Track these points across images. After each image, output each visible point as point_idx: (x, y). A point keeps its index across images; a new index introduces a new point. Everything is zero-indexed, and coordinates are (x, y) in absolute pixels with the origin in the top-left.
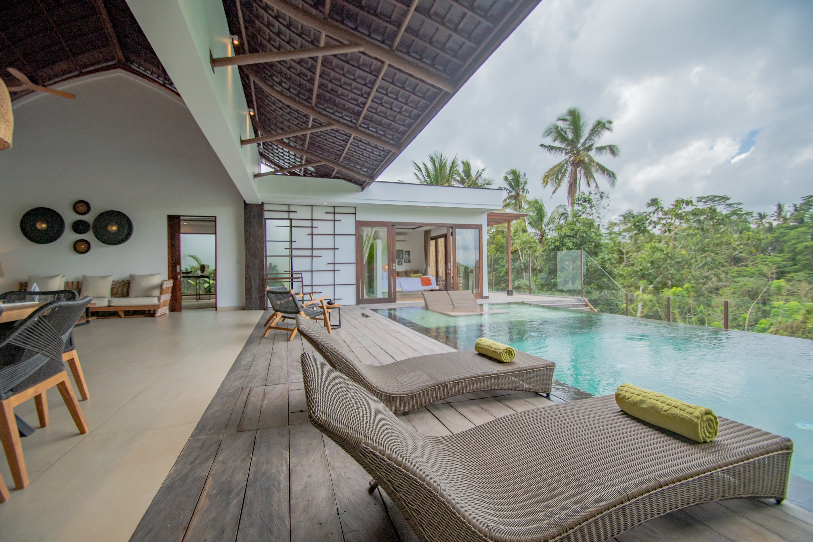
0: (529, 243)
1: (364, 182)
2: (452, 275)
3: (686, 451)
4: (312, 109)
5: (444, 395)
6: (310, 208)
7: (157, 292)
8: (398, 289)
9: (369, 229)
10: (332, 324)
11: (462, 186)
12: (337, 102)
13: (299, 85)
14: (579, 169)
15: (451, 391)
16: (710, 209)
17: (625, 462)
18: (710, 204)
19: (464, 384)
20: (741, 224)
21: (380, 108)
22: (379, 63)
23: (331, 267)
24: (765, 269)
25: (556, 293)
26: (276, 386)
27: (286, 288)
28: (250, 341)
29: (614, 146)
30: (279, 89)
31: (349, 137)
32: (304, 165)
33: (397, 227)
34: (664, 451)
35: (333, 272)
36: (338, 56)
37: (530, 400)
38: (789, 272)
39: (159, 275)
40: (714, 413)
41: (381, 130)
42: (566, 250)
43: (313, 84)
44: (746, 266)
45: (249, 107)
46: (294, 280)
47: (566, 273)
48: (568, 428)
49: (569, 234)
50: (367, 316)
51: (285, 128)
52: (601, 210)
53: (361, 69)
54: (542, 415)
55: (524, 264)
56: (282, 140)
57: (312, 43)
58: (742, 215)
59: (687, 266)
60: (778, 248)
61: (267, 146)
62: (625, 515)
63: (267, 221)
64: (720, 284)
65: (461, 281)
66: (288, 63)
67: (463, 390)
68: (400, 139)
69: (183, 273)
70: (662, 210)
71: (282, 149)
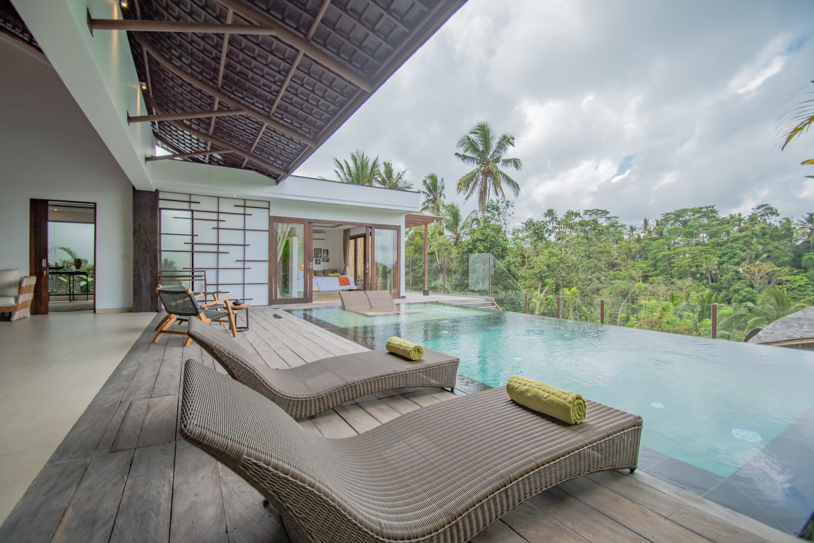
0: (445, 246)
1: (279, 175)
2: (370, 275)
3: (561, 433)
4: (218, 91)
5: (353, 395)
6: (216, 199)
7: (14, 291)
8: (315, 288)
9: (285, 225)
10: (238, 326)
11: (383, 187)
12: (247, 87)
13: (202, 63)
14: (489, 178)
15: (360, 391)
16: (593, 220)
17: (510, 448)
18: (594, 217)
19: (373, 383)
20: (617, 234)
21: (295, 99)
22: (294, 51)
23: (240, 265)
24: (634, 273)
25: (468, 293)
26: (164, 397)
27: (184, 288)
28: (136, 348)
29: (518, 160)
30: (179, 64)
31: (262, 126)
32: (209, 151)
33: (314, 224)
34: (543, 435)
35: (242, 270)
36: (248, 37)
37: (437, 395)
38: (652, 276)
39: (17, 271)
40: (583, 398)
41: (296, 122)
42: (477, 253)
43: (219, 64)
44: (620, 270)
45: (141, 80)
46: (195, 278)
47: (477, 274)
48: (465, 420)
49: (481, 238)
50: (280, 317)
51: (185, 108)
52: (507, 218)
53: (274, 55)
54: (442, 409)
55: (440, 265)
56: (182, 121)
57: (217, 18)
58: (618, 227)
59: (575, 270)
60: (644, 256)
61: (163, 126)
62: (507, 497)
63: (162, 211)
64: (600, 286)
65: (380, 280)
66: (190, 36)
67: (371, 390)
68: (317, 133)
69: (50, 268)
70: (556, 220)
71: (183, 132)
